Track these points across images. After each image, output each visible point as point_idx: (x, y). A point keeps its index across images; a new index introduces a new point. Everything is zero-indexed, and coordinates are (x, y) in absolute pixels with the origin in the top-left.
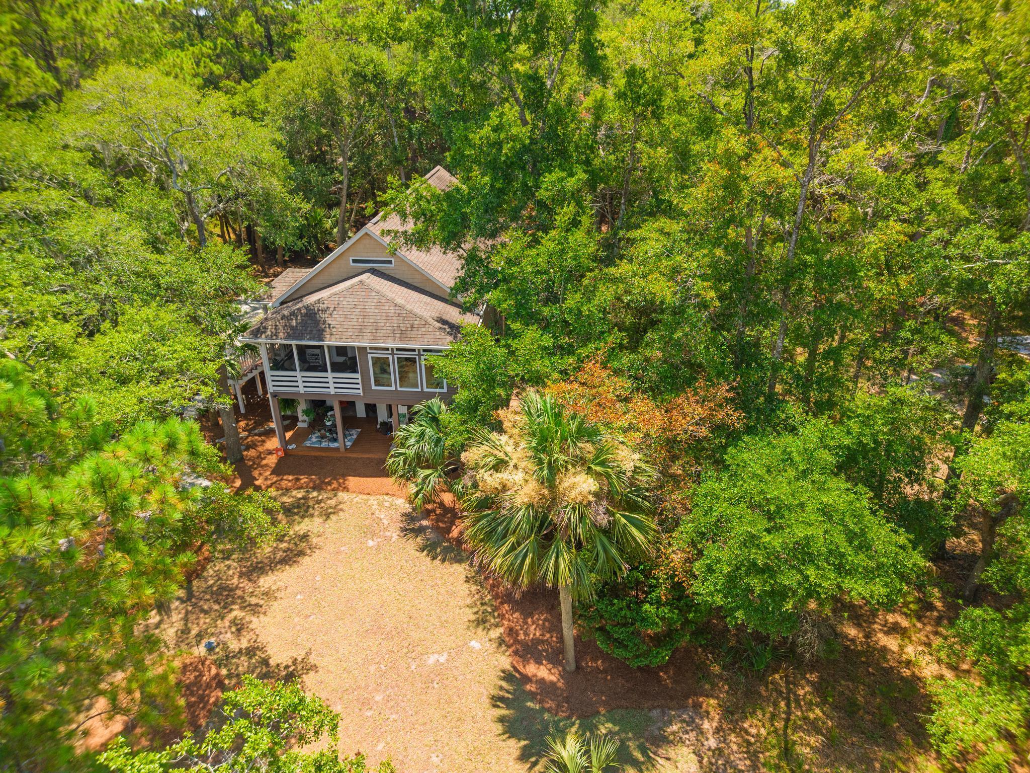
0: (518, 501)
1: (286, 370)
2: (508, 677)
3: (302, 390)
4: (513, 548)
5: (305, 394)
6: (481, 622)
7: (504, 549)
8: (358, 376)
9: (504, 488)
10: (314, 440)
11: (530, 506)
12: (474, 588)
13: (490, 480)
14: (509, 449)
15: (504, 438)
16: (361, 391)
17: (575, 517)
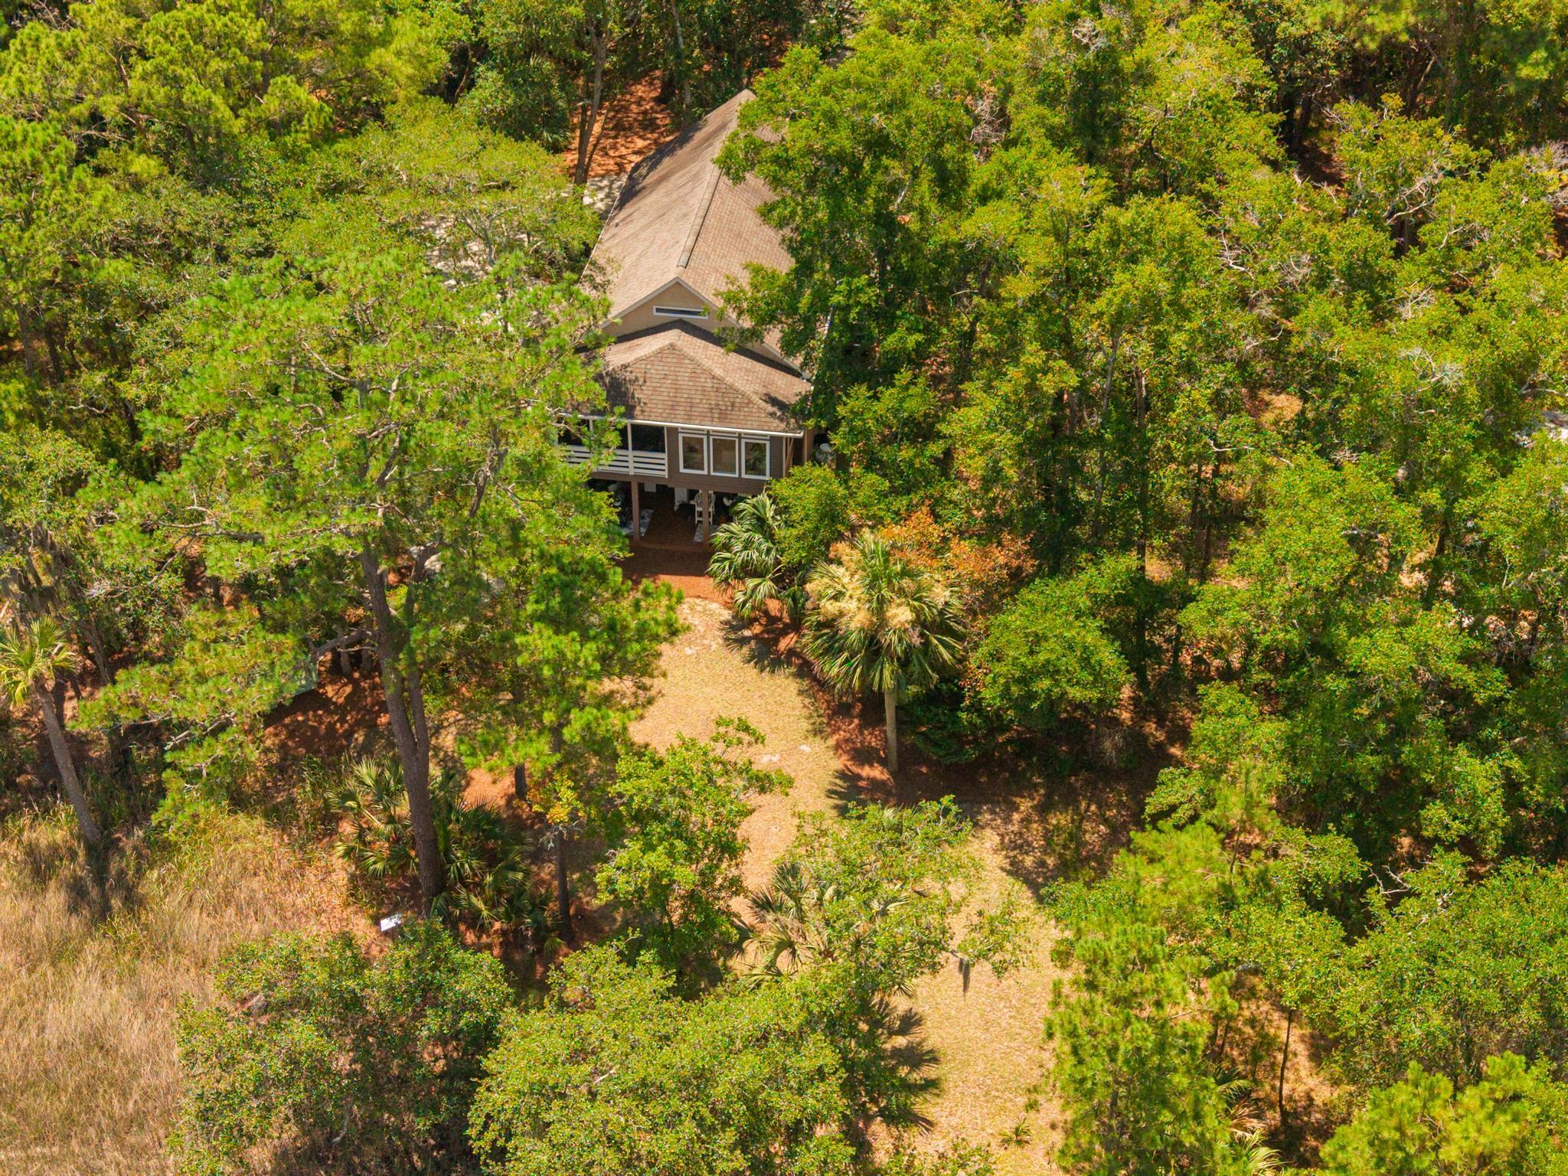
0: (852, 626)
2: (842, 775)
4: (847, 661)
5: (599, 473)
6: (817, 732)
7: (839, 661)
8: (665, 456)
9: (841, 614)
11: (862, 629)
12: (807, 701)
13: (830, 607)
14: (846, 580)
15: (842, 570)
16: (666, 473)
17: (895, 639)
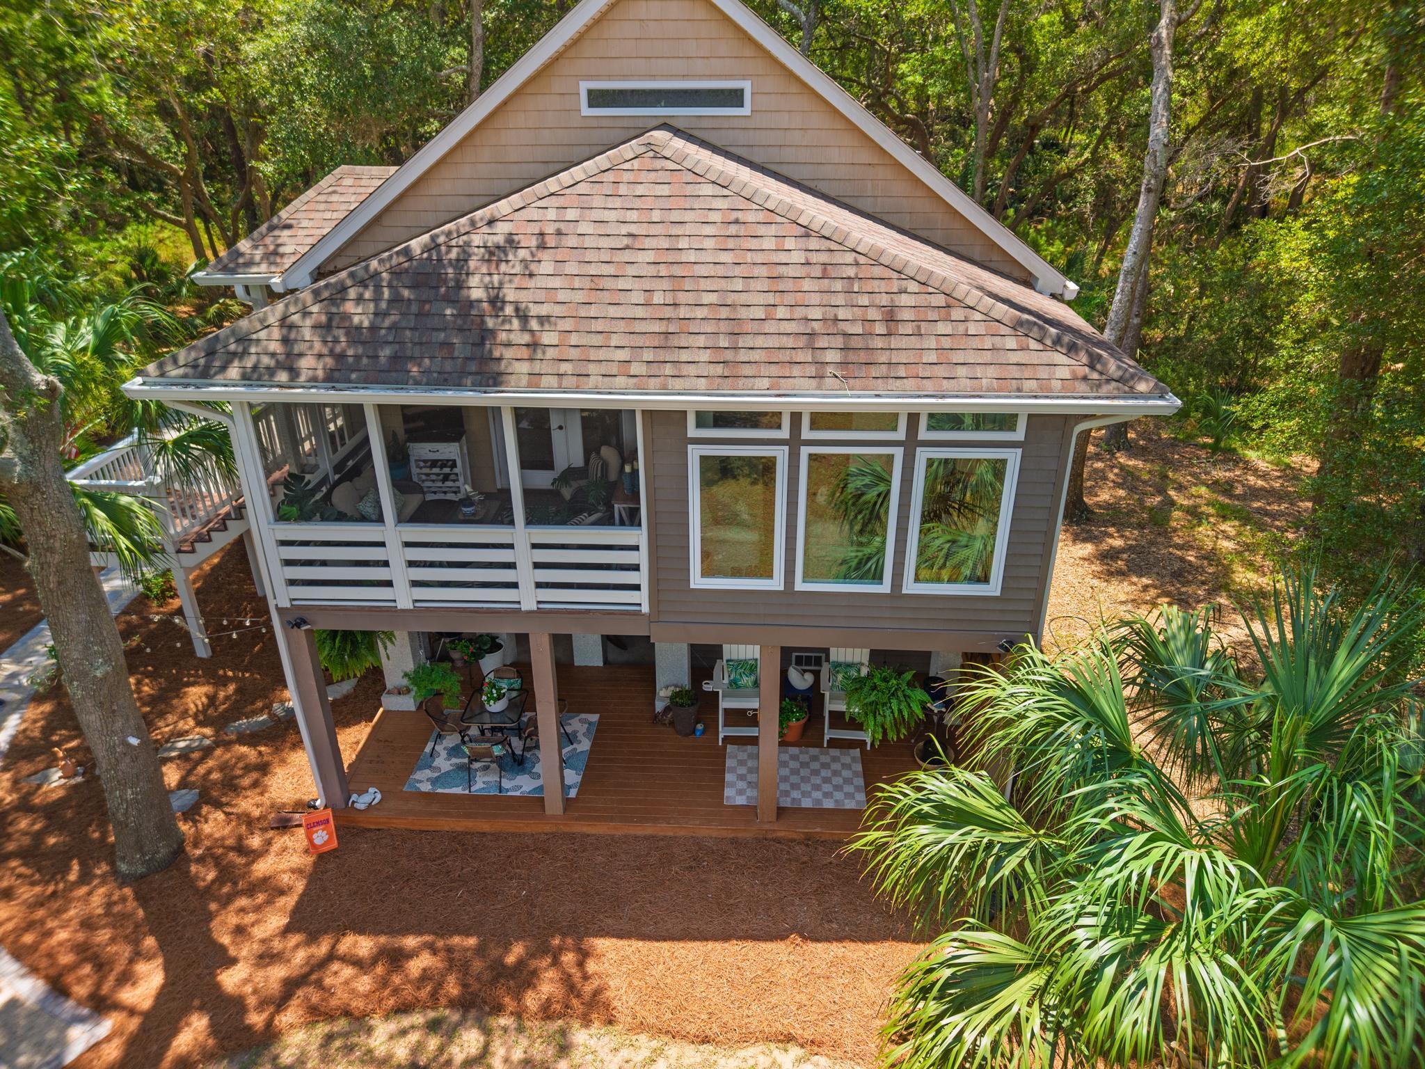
1: (341, 517)
3: (404, 597)
5: (419, 611)
8: (639, 536)
10: (444, 763)
16: (642, 598)
